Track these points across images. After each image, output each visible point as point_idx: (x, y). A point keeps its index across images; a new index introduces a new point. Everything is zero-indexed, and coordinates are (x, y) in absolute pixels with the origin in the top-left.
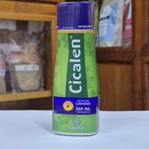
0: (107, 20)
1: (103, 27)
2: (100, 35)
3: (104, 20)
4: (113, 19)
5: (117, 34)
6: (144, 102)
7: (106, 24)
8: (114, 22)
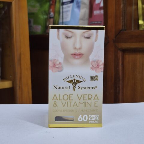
0: (71, 4)
1: (67, 11)
2: (64, 21)
3: (68, 4)
4: (78, 3)
5: (82, 19)
6: (118, 91)
7: (70, 9)
8: (79, 7)
